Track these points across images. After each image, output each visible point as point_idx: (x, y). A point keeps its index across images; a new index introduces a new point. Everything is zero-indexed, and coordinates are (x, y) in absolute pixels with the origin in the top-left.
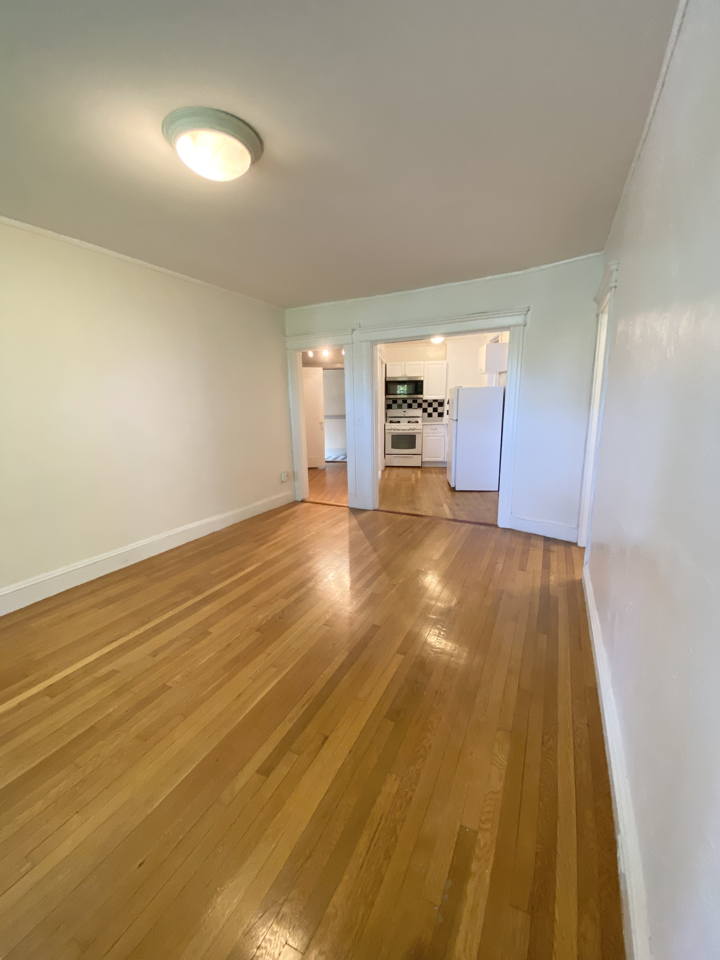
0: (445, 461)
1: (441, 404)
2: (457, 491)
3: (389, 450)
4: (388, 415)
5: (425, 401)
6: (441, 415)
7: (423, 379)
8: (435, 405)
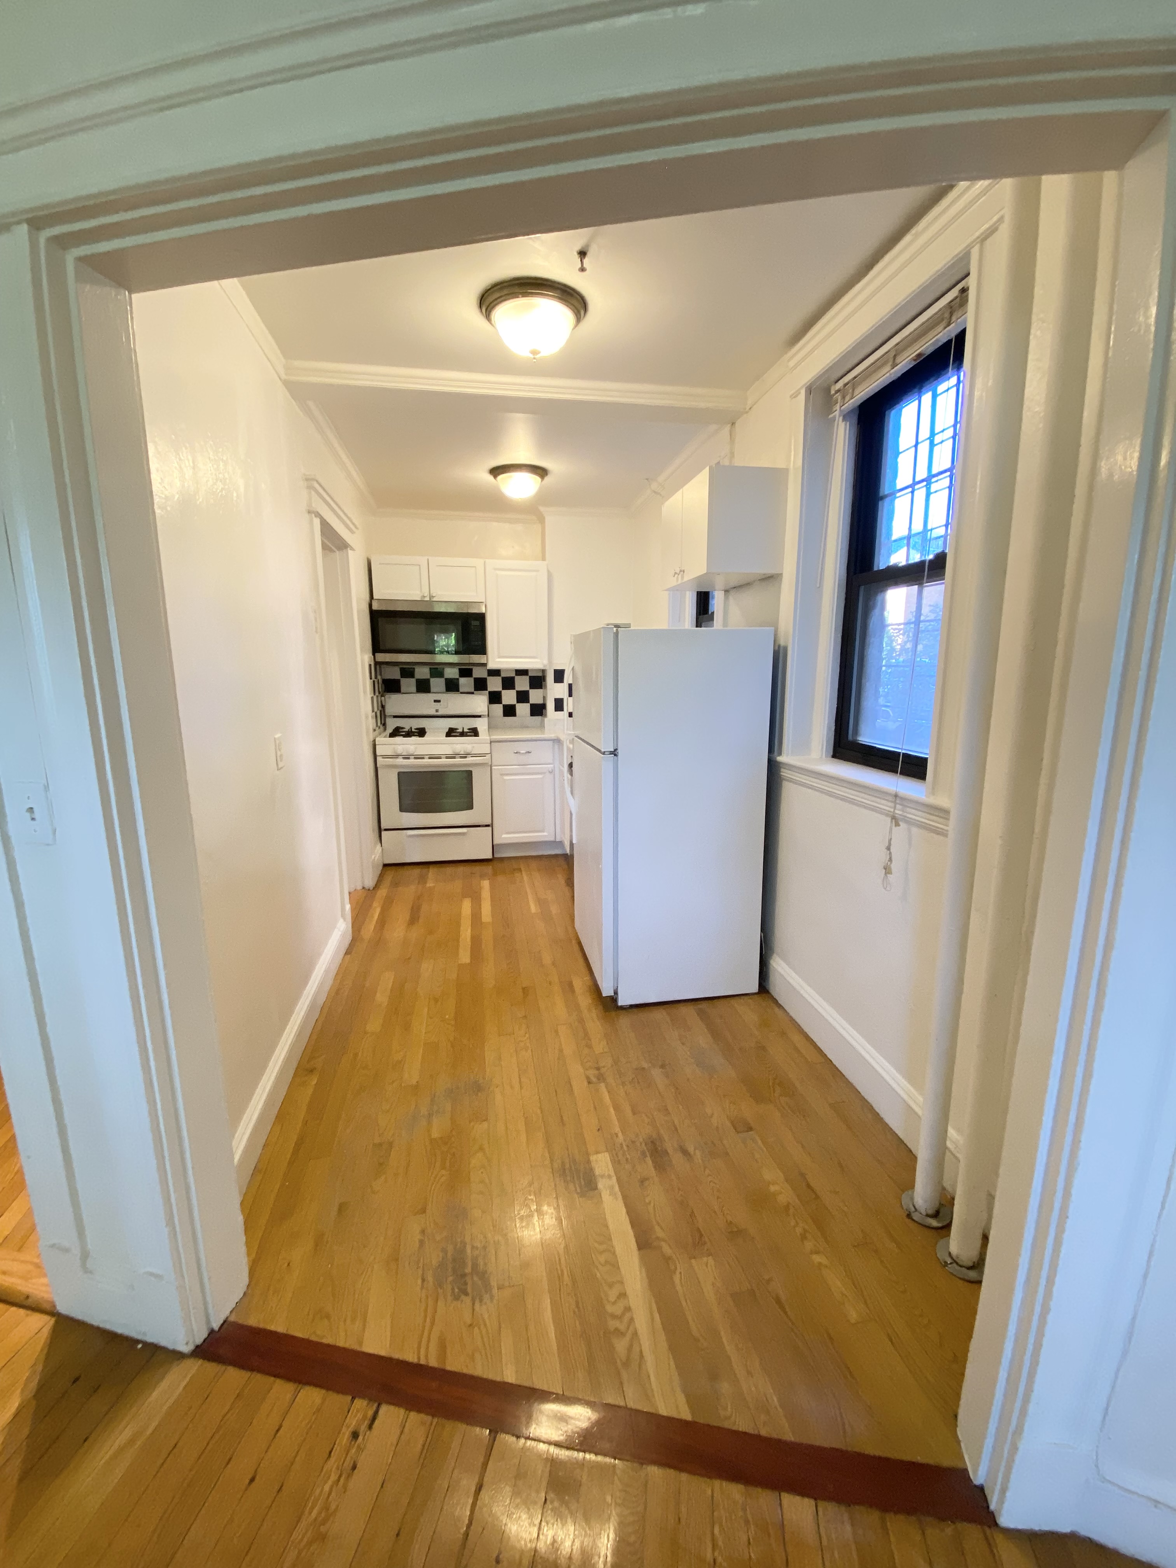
0: (557, 840)
1: (538, 681)
2: (622, 1008)
3: (392, 814)
4: (390, 710)
5: (495, 673)
6: (538, 710)
7: (484, 611)
8: (522, 684)
